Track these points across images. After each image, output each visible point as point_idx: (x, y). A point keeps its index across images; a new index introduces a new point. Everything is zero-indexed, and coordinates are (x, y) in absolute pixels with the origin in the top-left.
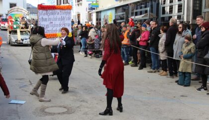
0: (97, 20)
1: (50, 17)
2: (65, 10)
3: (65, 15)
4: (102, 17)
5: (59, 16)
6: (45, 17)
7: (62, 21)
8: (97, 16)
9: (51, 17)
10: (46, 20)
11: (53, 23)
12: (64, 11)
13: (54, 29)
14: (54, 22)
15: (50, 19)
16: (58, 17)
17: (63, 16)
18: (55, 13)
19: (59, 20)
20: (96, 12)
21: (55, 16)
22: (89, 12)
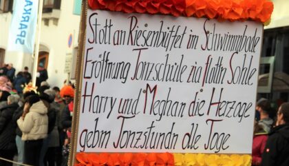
1: (146, 56)
2: (230, 21)
3: (227, 55)
5: (196, 57)
6: (123, 54)
7: (208, 87)
9: (155, 55)
10: (121, 71)
11: (161, 95)
12: (222, 30)
13: (163, 126)
14: (163, 87)
15: (144, 69)
16: (189, 63)
17: (215, 55)
18: (178, 38)
19: (193, 79)
21: (175, 55)
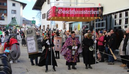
0: (70, 28)
4: (73, 27)
8: (70, 26)
20: (69, 24)
22: (64, 23)
